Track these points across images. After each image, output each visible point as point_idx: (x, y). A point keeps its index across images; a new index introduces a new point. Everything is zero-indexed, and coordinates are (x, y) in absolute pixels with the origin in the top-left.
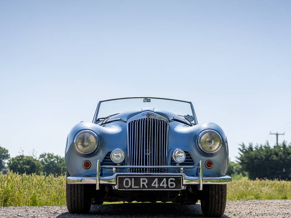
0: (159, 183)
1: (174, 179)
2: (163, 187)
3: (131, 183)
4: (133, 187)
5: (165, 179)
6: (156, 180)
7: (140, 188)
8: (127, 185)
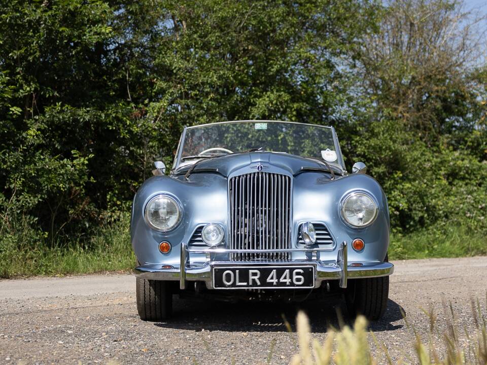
0: (278, 277)
1: (301, 272)
2: (284, 284)
3: (235, 277)
5: (287, 272)
7: (248, 286)
8: (228, 280)
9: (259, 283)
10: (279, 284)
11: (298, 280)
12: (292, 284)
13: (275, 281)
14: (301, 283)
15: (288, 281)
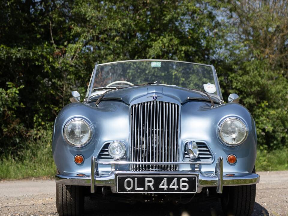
1: (187, 180)
3: (135, 183)
5: (175, 180)
6: (165, 180)
8: (129, 186)
9: (153, 189)
10: (169, 189)
11: (184, 187)
12: (179, 190)
13: (165, 187)
14: (186, 189)
15: (176, 187)
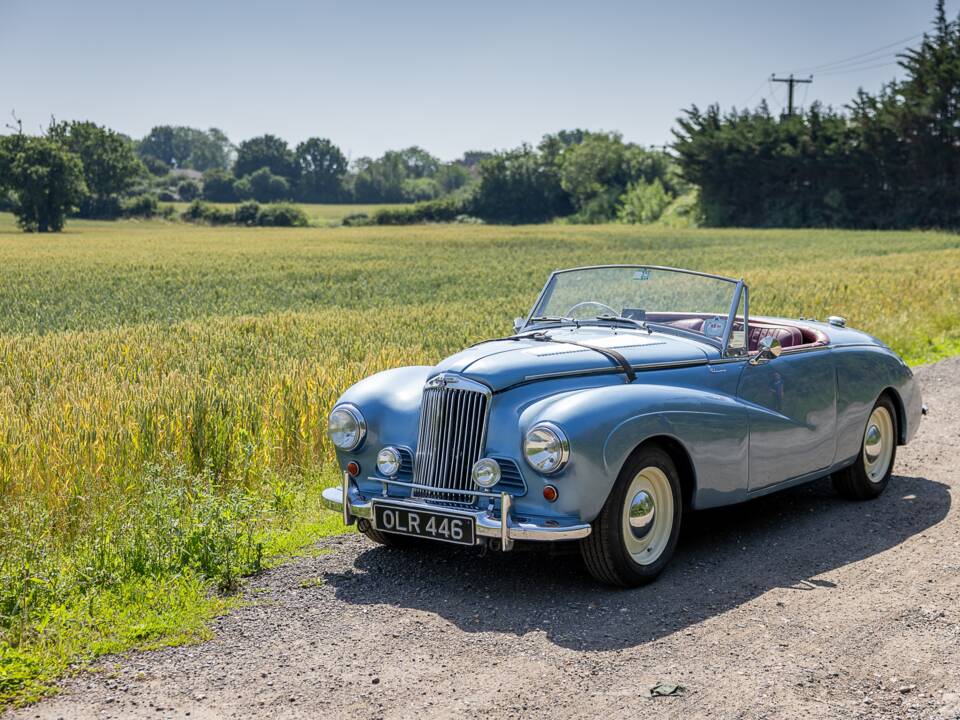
0: (437, 527)
1: (460, 523)
2: (443, 536)
3: (396, 519)
4: (398, 528)
5: (446, 521)
6: (433, 519)
7: (408, 532)
8: (389, 522)
9: (418, 531)
10: (438, 535)
11: (457, 533)
12: (450, 537)
13: (434, 530)
14: (459, 538)
15: (446, 533)
